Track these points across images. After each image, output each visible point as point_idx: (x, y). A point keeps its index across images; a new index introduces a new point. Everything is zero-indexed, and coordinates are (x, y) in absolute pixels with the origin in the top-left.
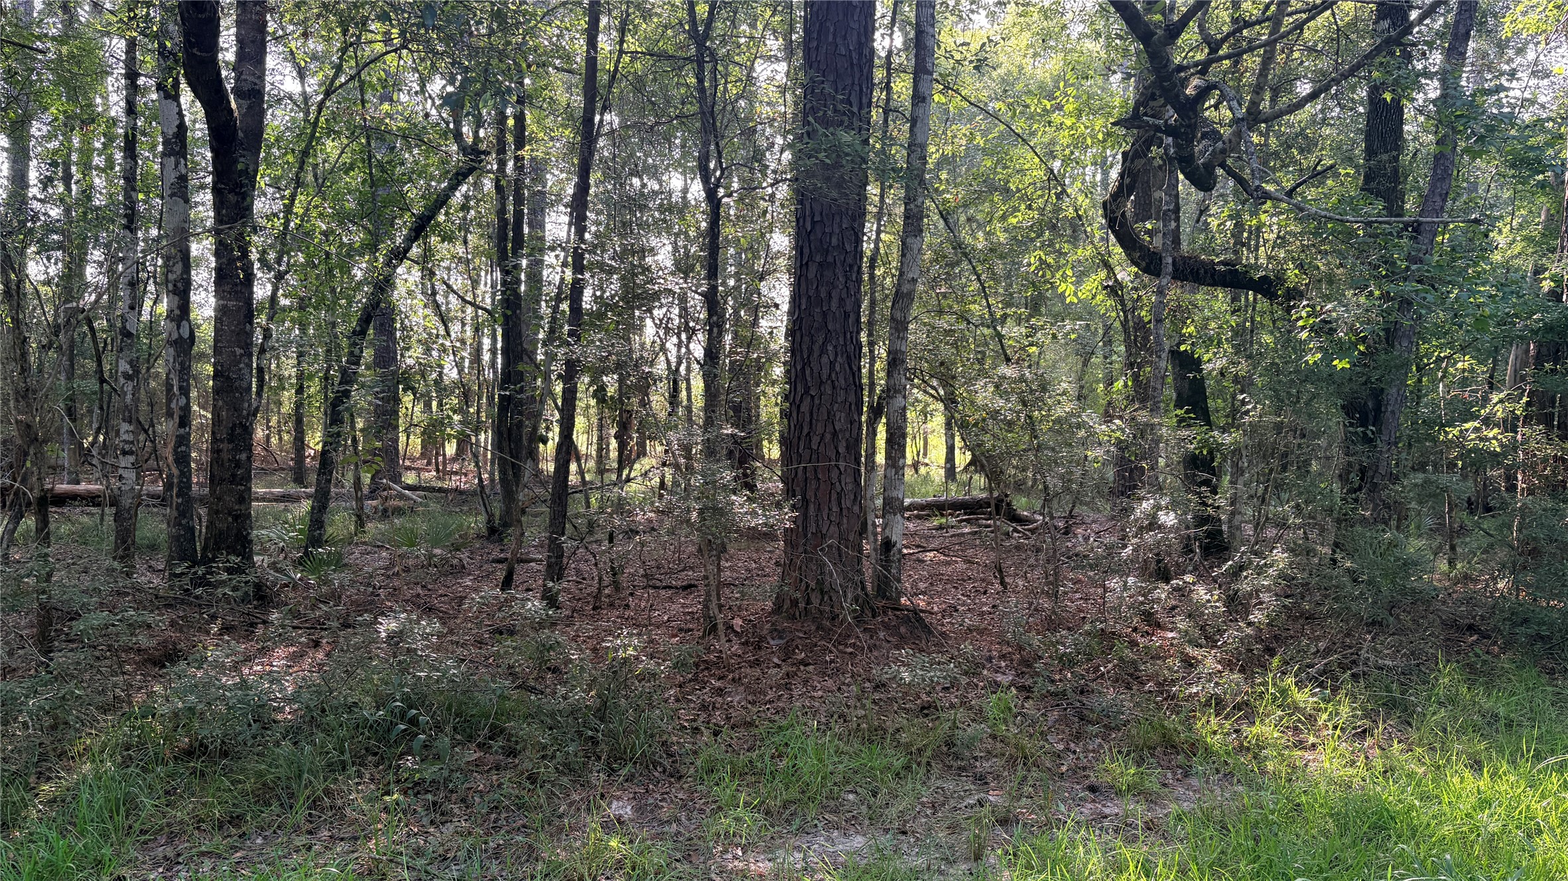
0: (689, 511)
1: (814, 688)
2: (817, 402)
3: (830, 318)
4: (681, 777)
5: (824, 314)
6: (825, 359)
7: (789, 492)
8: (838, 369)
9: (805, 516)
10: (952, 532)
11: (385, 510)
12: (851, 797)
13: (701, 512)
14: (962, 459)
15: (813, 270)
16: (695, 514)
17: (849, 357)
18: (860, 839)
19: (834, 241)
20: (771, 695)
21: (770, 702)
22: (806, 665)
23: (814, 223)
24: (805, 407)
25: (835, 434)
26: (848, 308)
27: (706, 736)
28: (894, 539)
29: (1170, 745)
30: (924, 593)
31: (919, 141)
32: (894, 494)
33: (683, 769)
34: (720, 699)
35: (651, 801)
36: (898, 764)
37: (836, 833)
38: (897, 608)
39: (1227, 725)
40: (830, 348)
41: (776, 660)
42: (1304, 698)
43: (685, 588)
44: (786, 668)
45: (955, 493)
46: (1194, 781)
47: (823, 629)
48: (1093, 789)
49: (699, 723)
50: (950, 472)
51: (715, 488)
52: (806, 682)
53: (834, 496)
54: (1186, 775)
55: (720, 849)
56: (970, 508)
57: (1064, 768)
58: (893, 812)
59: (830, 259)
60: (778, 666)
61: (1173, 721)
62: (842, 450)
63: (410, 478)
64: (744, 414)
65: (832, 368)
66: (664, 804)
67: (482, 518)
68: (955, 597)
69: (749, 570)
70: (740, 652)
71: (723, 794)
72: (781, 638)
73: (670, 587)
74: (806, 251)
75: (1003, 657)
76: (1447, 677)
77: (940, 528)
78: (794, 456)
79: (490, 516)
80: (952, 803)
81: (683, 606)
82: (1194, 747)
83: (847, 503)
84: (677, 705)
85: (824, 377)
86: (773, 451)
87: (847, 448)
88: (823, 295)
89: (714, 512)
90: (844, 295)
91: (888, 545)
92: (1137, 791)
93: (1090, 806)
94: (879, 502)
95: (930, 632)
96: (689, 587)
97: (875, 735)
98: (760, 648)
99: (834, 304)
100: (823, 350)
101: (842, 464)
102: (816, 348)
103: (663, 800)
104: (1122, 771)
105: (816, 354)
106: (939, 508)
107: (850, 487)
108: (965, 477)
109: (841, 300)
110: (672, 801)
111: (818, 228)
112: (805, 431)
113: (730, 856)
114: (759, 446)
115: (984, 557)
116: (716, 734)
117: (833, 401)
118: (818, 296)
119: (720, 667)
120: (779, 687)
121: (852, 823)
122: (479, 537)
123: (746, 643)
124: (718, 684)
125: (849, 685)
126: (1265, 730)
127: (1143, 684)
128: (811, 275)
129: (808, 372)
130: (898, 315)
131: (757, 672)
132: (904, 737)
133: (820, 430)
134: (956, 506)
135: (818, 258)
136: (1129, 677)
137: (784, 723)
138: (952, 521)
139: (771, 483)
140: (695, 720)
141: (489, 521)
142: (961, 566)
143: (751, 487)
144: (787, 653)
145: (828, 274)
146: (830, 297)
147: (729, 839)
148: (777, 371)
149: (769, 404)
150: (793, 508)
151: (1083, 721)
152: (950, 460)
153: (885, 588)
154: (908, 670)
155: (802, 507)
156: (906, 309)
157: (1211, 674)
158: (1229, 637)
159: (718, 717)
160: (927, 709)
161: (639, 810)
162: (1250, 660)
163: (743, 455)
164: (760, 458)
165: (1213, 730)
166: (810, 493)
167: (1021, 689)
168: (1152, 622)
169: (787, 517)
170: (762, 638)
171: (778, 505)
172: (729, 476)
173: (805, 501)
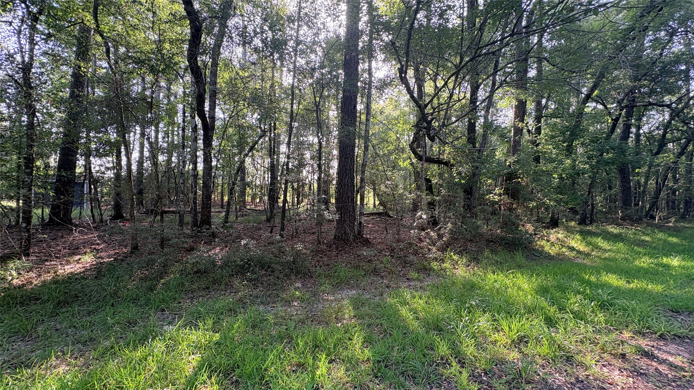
0: (314, 215)
1: (343, 257)
2: (344, 189)
4: (312, 277)
5: (346, 169)
7: (338, 211)
8: (349, 182)
9: (341, 216)
10: (375, 220)
11: (243, 215)
12: (352, 282)
13: (317, 215)
14: (377, 203)
15: (343, 159)
17: (351, 179)
18: (354, 291)
19: (348, 152)
20: (333, 258)
21: (333, 260)
22: (341, 251)
24: (341, 191)
25: (348, 197)
26: (351, 168)
27: (318, 268)
28: (362, 221)
29: (425, 269)
30: (369, 234)
31: (367, 130)
32: (362, 211)
33: (313, 275)
34: (321, 259)
35: (305, 283)
36: (363, 274)
37: (349, 290)
38: (363, 238)
39: (438, 264)
40: (347, 177)
41: (334, 250)
42: (455, 257)
44: (337, 252)
45: (375, 211)
46: (431, 277)
47: (345, 243)
48: (408, 279)
49: (317, 265)
50: (374, 206)
51: (320, 210)
52: (341, 255)
53: (348, 212)
54: (429, 276)
55: (322, 294)
56: (379, 214)
57: (401, 274)
58: (362, 285)
59: (347, 156)
61: (426, 263)
63: (248, 207)
64: (326, 192)
65: (347, 181)
67: (265, 216)
68: (376, 235)
69: (328, 229)
70: (326, 248)
71: (322, 281)
72: (336, 245)
73: (309, 233)
75: (387, 249)
76: (487, 253)
77: (372, 219)
78: (339, 202)
79: (267, 216)
80: (376, 283)
81: (312, 237)
82: (431, 269)
83: (351, 213)
84: (311, 261)
85: (346, 184)
86: (333, 201)
87: (351, 200)
88: (345, 165)
89: (320, 215)
90: (350, 165)
91: (360, 223)
92: (418, 279)
93: (407, 283)
94: (358, 213)
95: (370, 243)
96: (314, 233)
97: (357, 267)
98: (331, 247)
99: (348, 167)
100: (345, 178)
101: (350, 204)
102: (344, 177)
103: (308, 283)
104: (414, 275)
106: (372, 214)
107: (352, 209)
108: (378, 207)
110: (310, 283)
111: (344, 149)
112: (341, 196)
113: (324, 296)
114: (330, 200)
115: (382, 226)
116: (320, 267)
117: (348, 189)
119: (322, 251)
120: (335, 256)
121: (352, 288)
122: (265, 221)
123: (327, 246)
124: (321, 256)
125: (351, 256)
126: (447, 265)
127: (419, 255)
130: (363, 169)
131: (330, 253)
132: (364, 268)
133: (345, 196)
134: (376, 214)
135: (344, 156)
136: (416, 253)
137: (337, 265)
138: (375, 217)
139: (333, 208)
142: (377, 228)
143: (328, 209)
144: (337, 248)
145: (347, 160)
146: (347, 165)
147: (324, 292)
148: (334, 182)
149: (332, 190)
150: (339, 214)
151: (405, 263)
152: (374, 203)
153: (360, 233)
154: (365, 252)
155: (341, 214)
156: (365, 168)
157: (434, 252)
158: (438, 244)
159: (321, 263)
160: (370, 261)
161: (303, 285)
162: (443, 249)
163: (327, 202)
164: (330, 202)
165: (435, 265)
166: (342, 211)
167: (391, 256)
168: (421, 240)
169: (337, 217)
170: (331, 245)
171: (335, 214)
172: (323, 207)
173: (341, 213)
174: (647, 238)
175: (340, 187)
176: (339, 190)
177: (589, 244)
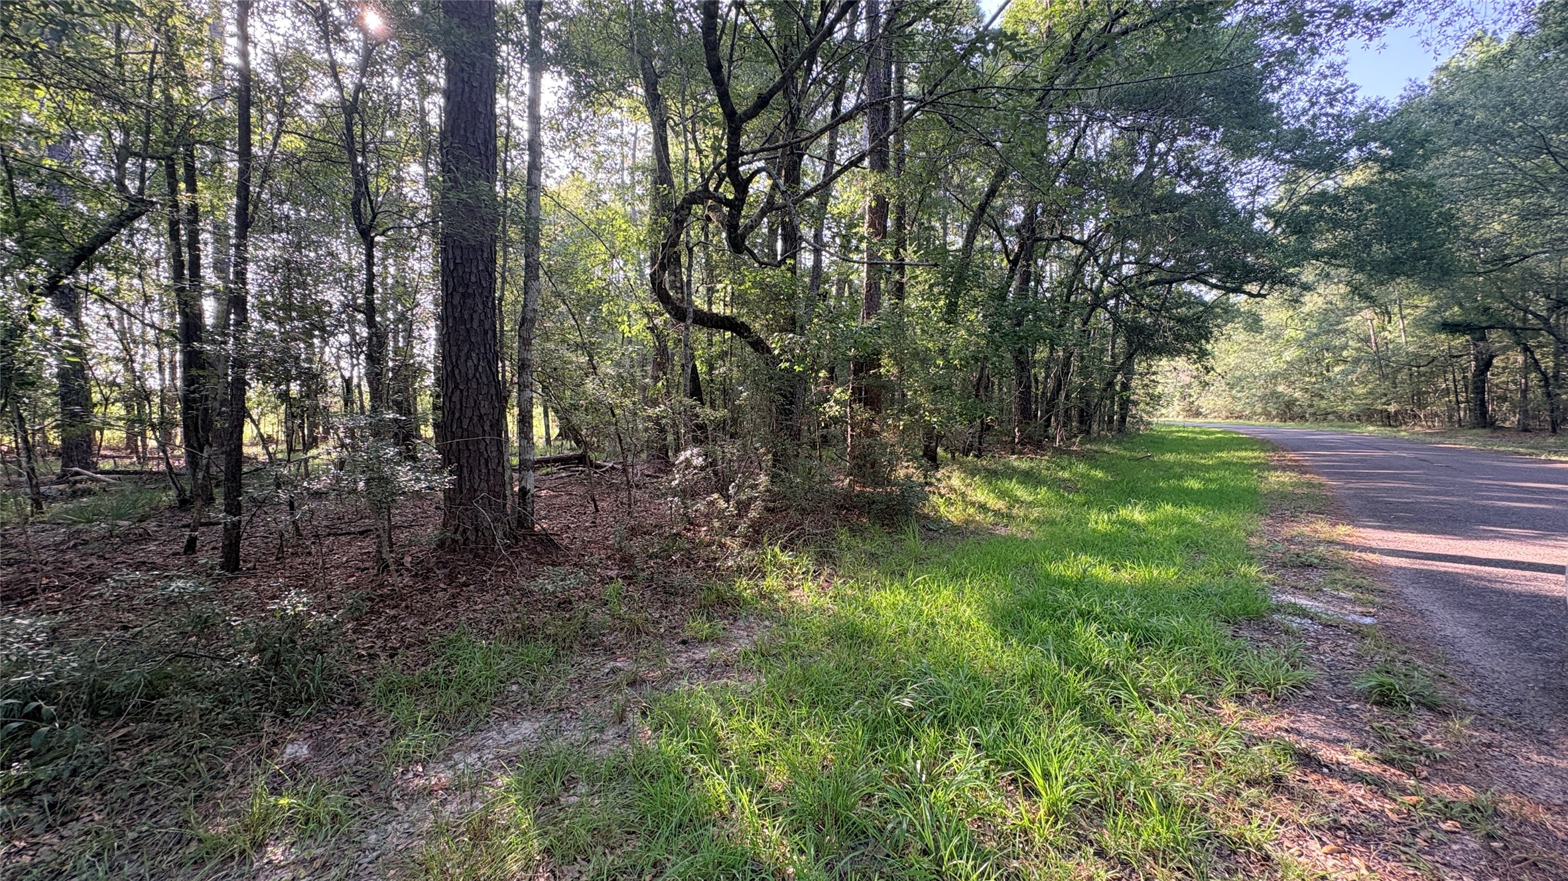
0: (355, 482)
1: (476, 603)
2: (465, 394)
3: (473, 333)
4: (358, 705)
5: (468, 331)
6: (470, 363)
7: (447, 461)
8: (480, 369)
9: (460, 476)
10: (555, 476)
11: (74, 492)
12: (515, 688)
13: (367, 482)
14: (555, 431)
15: (457, 299)
16: (362, 484)
17: (489, 362)
18: (527, 724)
19: (473, 279)
20: (440, 614)
21: (439, 620)
22: (468, 586)
23: (456, 264)
24: (456, 398)
25: (481, 417)
26: (487, 327)
27: (383, 660)
28: (528, 487)
29: (723, 602)
30: (545, 518)
31: (534, 215)
32: (527, 457)
33: (362, 696)
34: (394, 625)
35: (328, 735)
36: (549, 653)
37: (506, 724)
38: (533, 534)
39: (751, 582)
40: (474, 355)
41: (442, 585)
42: (784, 558)
43: (361, 533)
44: (451, 591)
45: (552, 453)
46: (740, 623)
47: (479, 557)
48: (684, 642)
49: (377, 649)
50: (548, 440)
51: (380, 462)
52: (468, 600)
53: (482, 461)
54: (735, 620)
55: (400, 770)
56: (564, 461)
57: (662, 630)
58: (551, 694)
59: (470, 291)
60: (445, 590)
61: (721, 586)
62: (487, 428)
63: (107, 465)
64: (406, 407)
65: (476, 369)
66: (341, 736)
67: (173, 493)
68: (566, 519)
69: (415, 515)
70: (411, 583)
71: (402, 713)
72: (445, 567)
73: (349, 534)
74: (451, 284)
75: (609, 558)
76: (844, 536)
77: (547, 474)
78: (449, 434)
79: (181, 491)
80: (593, 674)
81: (360, 548)
82: (738, 601)
83: (493, 465)
84: (354, 637)
85: (470, 376)
86: (428, 432)
87: (491, 426)
88: (466, 316)
89: (380, 481)
90: (483, 317)
91: (524, 492)
92: (713, 639)
93: (685, 655)
94: (515, 461)
95: (558, 548)
96: (364, 533)
97: (526, 634)
98: (428, 578)
99: (475, 325)
100: (468, 357)
101: (488, 438)
102: (463, 354)
103: (342, 731)
104: (699, 626)
105: (463, 359)
106: (545, 462)
107: (495, 454)
108: (559, 443)
109: (481, 321)
110: (350, 731)
111: (459, 267)
112: (457, 415)
113: (410, 775)
114: (418, 429)
115: (578, 490)
116: (392, 656)
117: (479, 393)
118: (462, 317)
119: (396, 597)
120: (446, 607)
121: (517, 711)
122: (170, 508)
123: (416, 575)
124: (392, 612)
125: (503, 596)
126: (772, 582)
127: (696, 563)
128: (455, 302)
129: (457, 372)
130: (525, 335)
131: (426, 598)
132: (551, 630)
133: (469, 413)
134: (556, 461)
135: (461, 290)
136: (689, 561)
137: (453, 636)
138: (555, 469)
139: (429, 453)
140: (372, 647)
141: (179, 495)
142: (565, 498)
143: (414, 459)
144: (451, 578)
145: (469, 301)
146: (472, 319)
147: (409, 759)
148: (430, 380)
149: (424, 403)
150: (451, 473)
151: (668, 594)
152: (548, 433)
153: (523, 522)
154: (548, 581)
155: (459, 471)
156: (529, 330)
157: (736, 554)
158: (742, 528)
159: (394, 641)
160: (565, 604)
161: (317, 749)
162: (753, 540)
163: (405, 436)
164: (420, 437)
165: (744, 586)
166: (463, 461)
167: (625, 578)
168: (692, 523)
169: (446, 480)
170: (429, 570)
171: (436, 471)
172: (391, 452)
173: (460, 468)
174: (1066, 475)
175: (451, 386)
176: (448, 397)
177: (1002, 494)
